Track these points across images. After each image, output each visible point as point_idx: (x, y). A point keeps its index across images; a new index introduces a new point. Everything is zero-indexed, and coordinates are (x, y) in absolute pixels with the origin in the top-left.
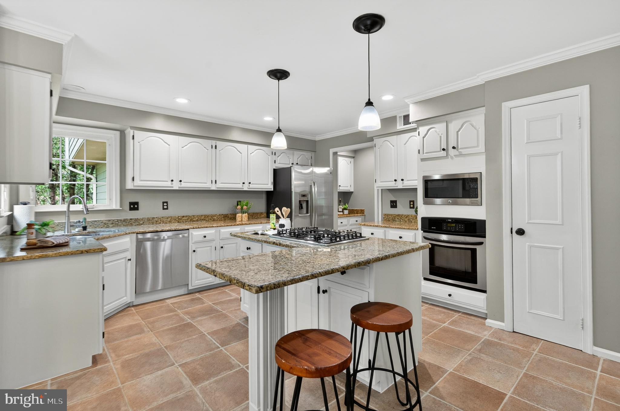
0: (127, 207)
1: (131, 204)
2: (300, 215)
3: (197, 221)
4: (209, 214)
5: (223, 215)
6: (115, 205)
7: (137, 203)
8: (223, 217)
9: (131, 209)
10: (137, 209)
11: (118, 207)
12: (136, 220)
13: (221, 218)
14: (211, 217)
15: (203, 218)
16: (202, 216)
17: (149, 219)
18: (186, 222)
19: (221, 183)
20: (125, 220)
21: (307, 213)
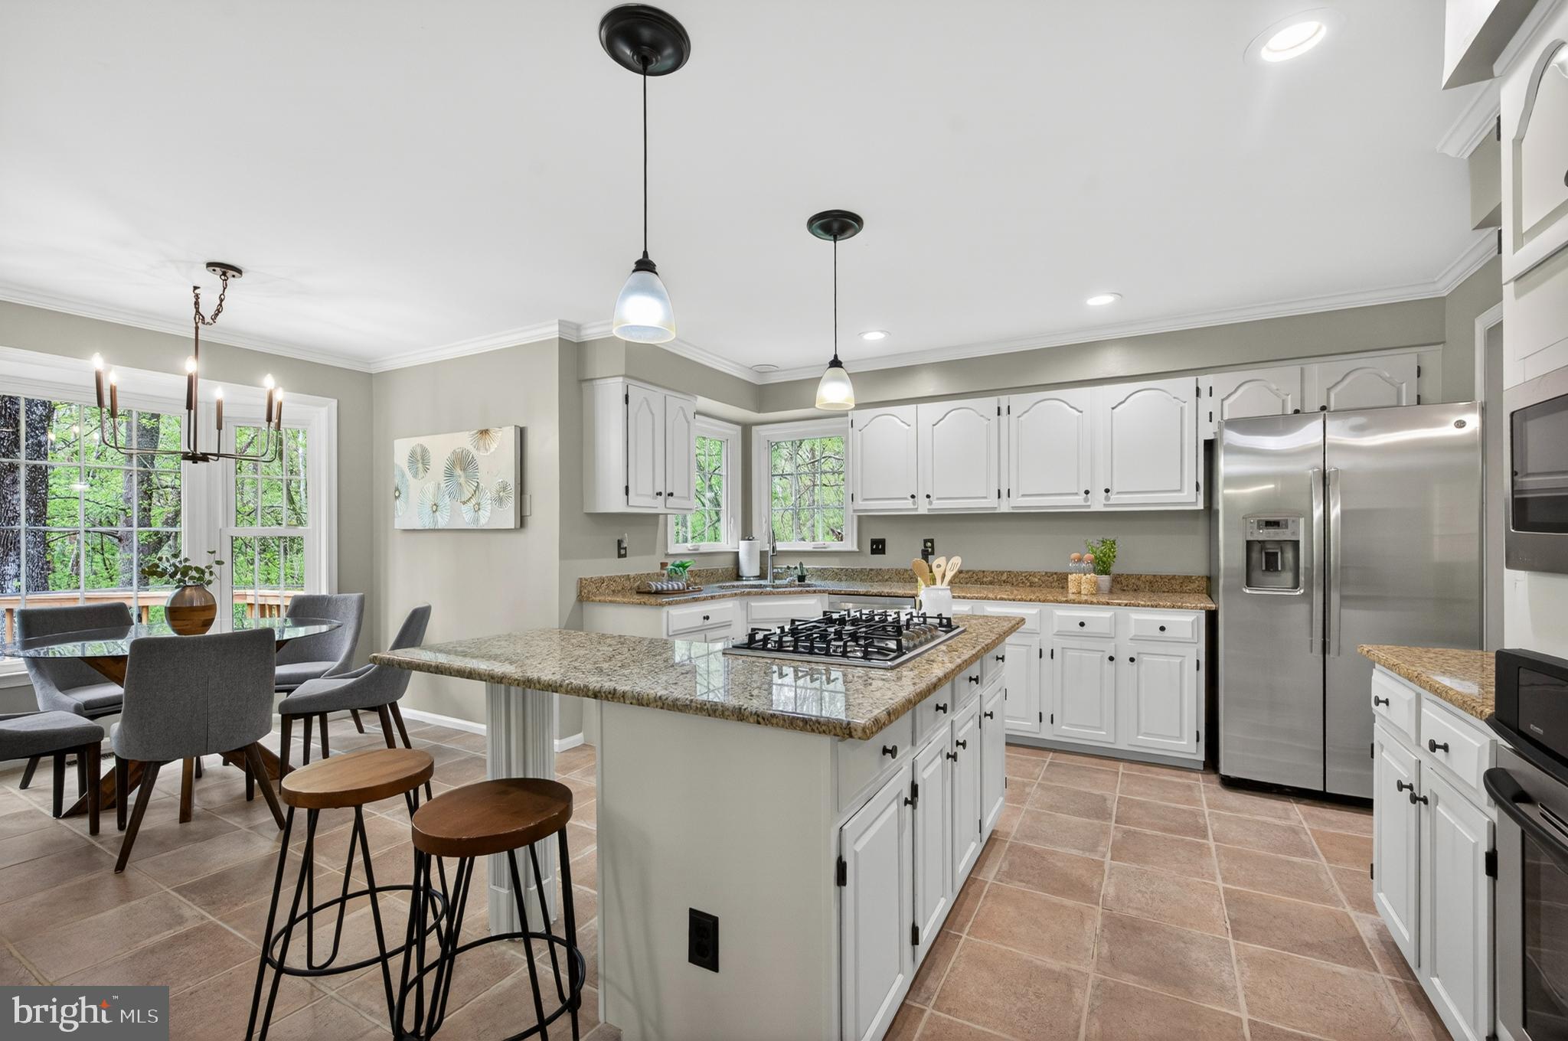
0: (868, 548)
1: (874, 542)
2: (1248, 591)
3: (991, 583)
4: (1018, 570)
5: (1056, 573)
6: (850, 544)
7: (882, 542)
8: (1057, 580)
9: (874, 552)
10: (882, 551)
11: (855, 548)
12: (879, 572)
13: (1051, 583)
14: (1025, 577)
15: (1004, 577)
16: (1002, 573)
17: (898, 572)
18: (967, 583)
19: (1023, 496)
20: (862, 571)
21: (1296, 586)
